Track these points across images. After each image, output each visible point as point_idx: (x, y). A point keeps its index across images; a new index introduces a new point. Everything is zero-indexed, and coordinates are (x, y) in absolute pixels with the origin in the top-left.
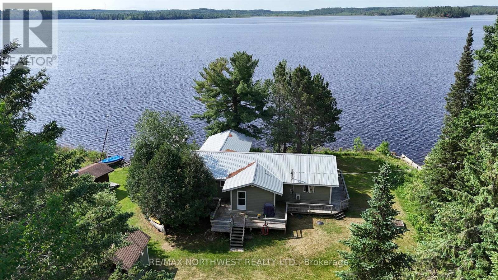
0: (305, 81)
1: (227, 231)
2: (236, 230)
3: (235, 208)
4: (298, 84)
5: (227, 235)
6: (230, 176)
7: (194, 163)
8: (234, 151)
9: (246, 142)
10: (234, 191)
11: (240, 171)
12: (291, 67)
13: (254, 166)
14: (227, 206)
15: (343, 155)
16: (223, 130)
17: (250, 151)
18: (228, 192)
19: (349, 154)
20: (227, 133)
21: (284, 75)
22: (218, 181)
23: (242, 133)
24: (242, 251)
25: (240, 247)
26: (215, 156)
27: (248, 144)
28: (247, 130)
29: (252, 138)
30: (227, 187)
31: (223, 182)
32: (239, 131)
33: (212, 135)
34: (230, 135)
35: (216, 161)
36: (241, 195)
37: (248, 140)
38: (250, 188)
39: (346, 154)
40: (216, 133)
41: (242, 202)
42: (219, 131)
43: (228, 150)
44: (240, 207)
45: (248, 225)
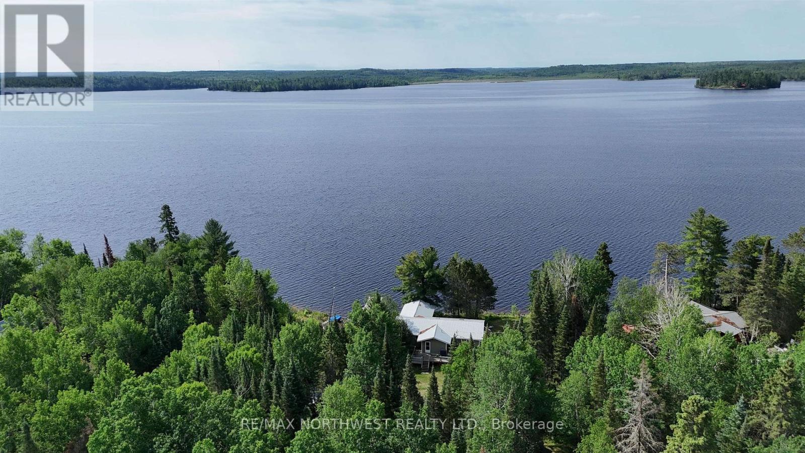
0: (469, 270)
1: (420, 363)
2: (425, 363)
3: (424, 351)
4: (465, 271)
5: (420, 365)
6: (421, 333)
7: (403, 326)
8: (422, 317)
9: (430, 309)
10: (424, 342)
11: (427, 330)
12: (461, 261)
13: (435, 327)
14: (419, 351)
15: (503, 318)
16: (414, 300)
17: (434, 316)
18: (420, 342)
19: (508, 317)
20: (418, 303)
21: (457, 265)
22: (414, 336)
23: (427, 302)
24: (428, 373)
25: (427, 372)
26: (411, 321)
27: (432, 311)
28: (431, 300)
29: (434, 306)
30: (419, 339)
31: (417, 337)
32: (426, 300)
33: (407, 303)
34: (420, 305)
35: (412, 324)
36: (428, 344)
37: (431, 308)
38: (433, 340)
39: (505, 317)
40: (410, 302)
41: (428, 348)
42: (412, 300)
43: (419, 316)
44: (427, 351)
45: (431, 360)
